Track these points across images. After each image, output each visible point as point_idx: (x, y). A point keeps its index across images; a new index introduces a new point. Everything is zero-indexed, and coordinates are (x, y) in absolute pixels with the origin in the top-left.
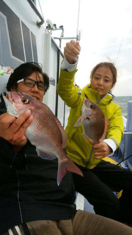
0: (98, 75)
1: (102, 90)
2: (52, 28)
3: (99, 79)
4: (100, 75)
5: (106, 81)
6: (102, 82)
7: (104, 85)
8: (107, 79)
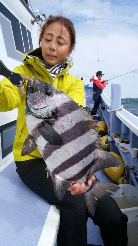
0: (49, 34)
1: (56, 57)
2: (42, 19)
3: (51, 41)
4: (52, 35)
5: (60, 44)
6: (54, 45)
7: (57, 49)
8: (62, 41)
